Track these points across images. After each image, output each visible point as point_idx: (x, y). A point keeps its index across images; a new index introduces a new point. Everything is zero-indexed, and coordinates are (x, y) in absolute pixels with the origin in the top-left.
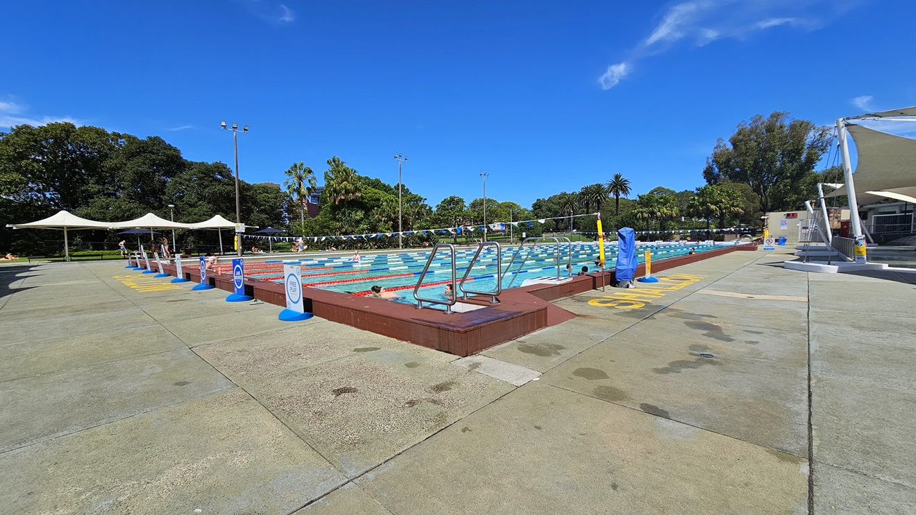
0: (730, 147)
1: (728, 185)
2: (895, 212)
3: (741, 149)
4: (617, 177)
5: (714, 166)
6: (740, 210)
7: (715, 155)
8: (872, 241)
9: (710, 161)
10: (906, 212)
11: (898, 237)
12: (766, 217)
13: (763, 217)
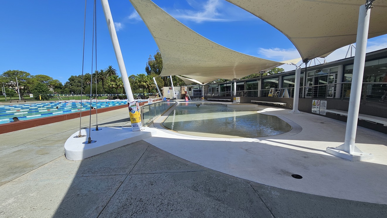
0: (154, 59)
3: (158, 61)
4: (110, 67)
8: (191, 99)
9: (148, 64)
12: (164, 89)
13: (162, 89)
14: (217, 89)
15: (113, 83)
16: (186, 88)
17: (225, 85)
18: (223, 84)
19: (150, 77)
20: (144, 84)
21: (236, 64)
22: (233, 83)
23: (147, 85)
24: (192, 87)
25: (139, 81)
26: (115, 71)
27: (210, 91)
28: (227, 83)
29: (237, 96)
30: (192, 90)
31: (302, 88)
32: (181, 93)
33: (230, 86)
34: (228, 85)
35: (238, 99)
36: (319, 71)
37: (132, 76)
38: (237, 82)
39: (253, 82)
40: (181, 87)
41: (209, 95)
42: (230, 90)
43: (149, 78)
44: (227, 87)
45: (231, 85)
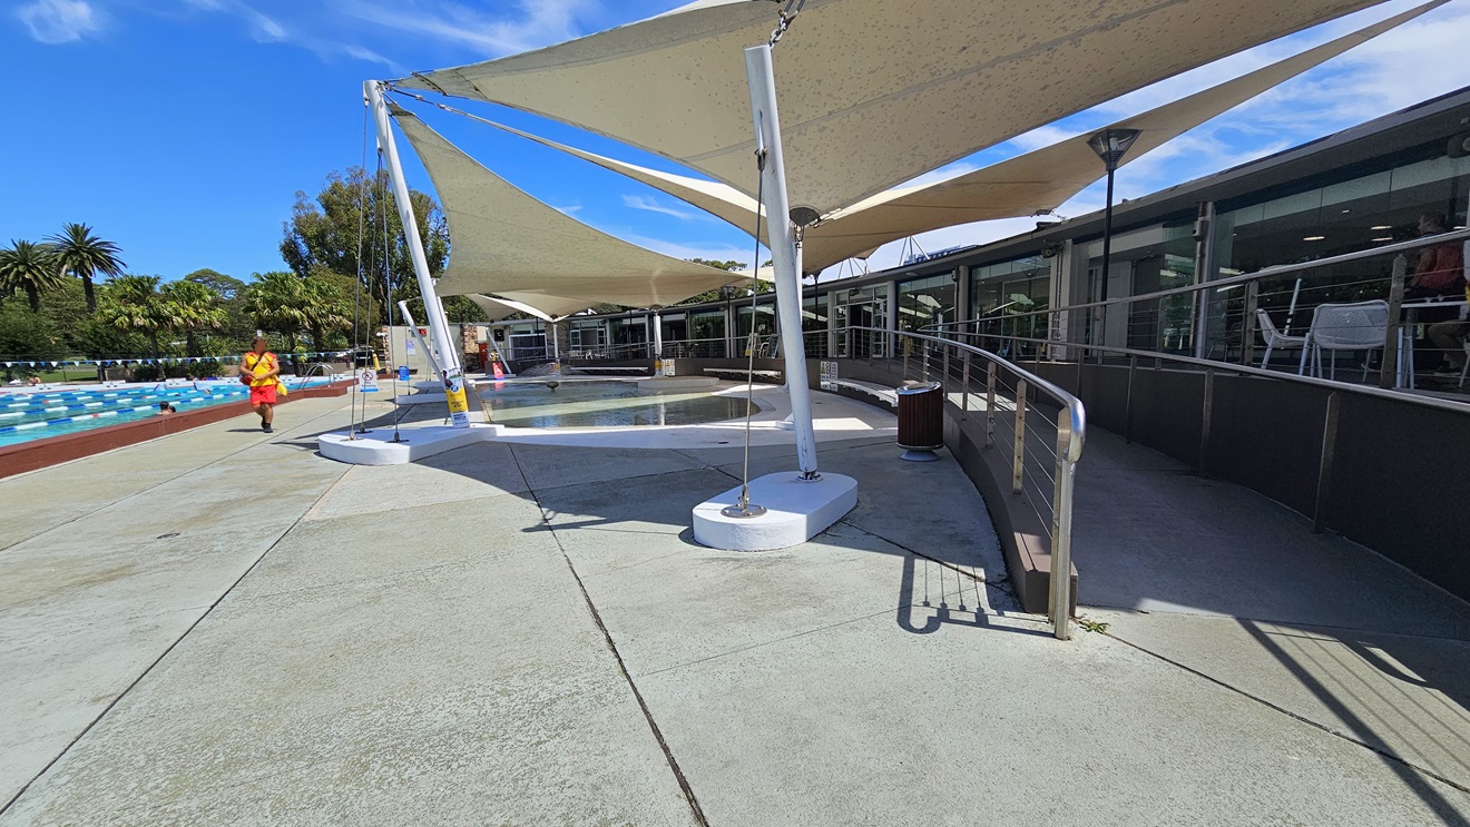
0: (322, 213)
1: (325, 277)
2: (529, 332)
3: (340, 218)
4: (77, 232)
5: (300, 241)
6: (345, 321)
7: (298, 221)
8: (509, 371)
9: (291, 229)
10: (538, 332)
11: (533, 365)
12: (383, 334)
13: (379, 334)
14: (601, 333)
15: (134, 308)
16: (482, 333)
17: (626, 322)
18: (620, 319)
19: (319, 287)
20: (297, 313)
21: (657, 273)
22: (651, 316)
23: (309, 317)
24: (506, 327)
25: (265, 300)
26: (108, 251)
27: (576, 342)
28: (631, 317)
29: (665, 355)
30: (509, 337)
31: (826, 333)
32: (464, 348)
33: (644, 325)
34: (635, 321)
35: (669, 367)
36: (856, 292)
37: (198, 276)
38: (661, 314)
39: (710, 315)
40: (461, 327)
41: (573, 353)
42: (643, 339)
43: (315, 291)
44: (632, 327)
45: (645, 320)
